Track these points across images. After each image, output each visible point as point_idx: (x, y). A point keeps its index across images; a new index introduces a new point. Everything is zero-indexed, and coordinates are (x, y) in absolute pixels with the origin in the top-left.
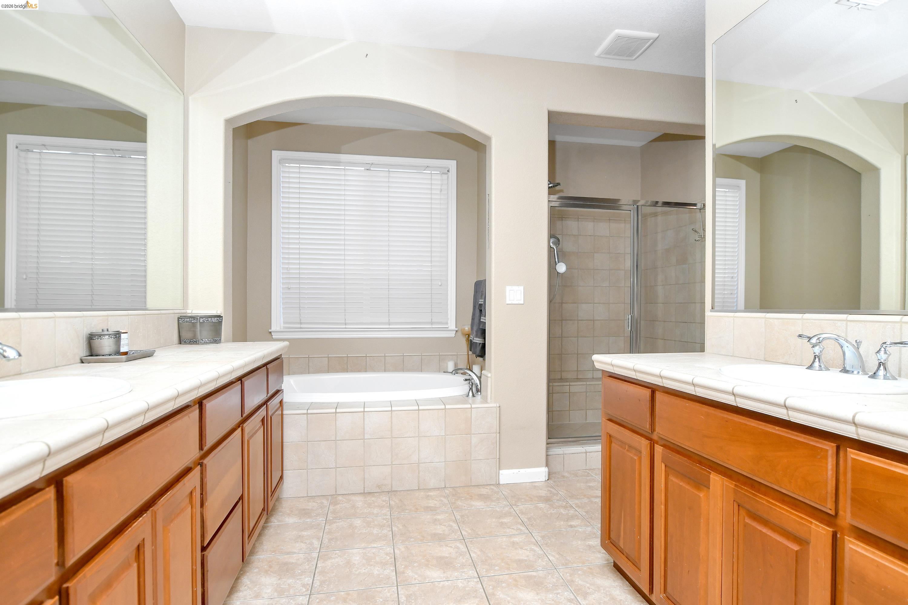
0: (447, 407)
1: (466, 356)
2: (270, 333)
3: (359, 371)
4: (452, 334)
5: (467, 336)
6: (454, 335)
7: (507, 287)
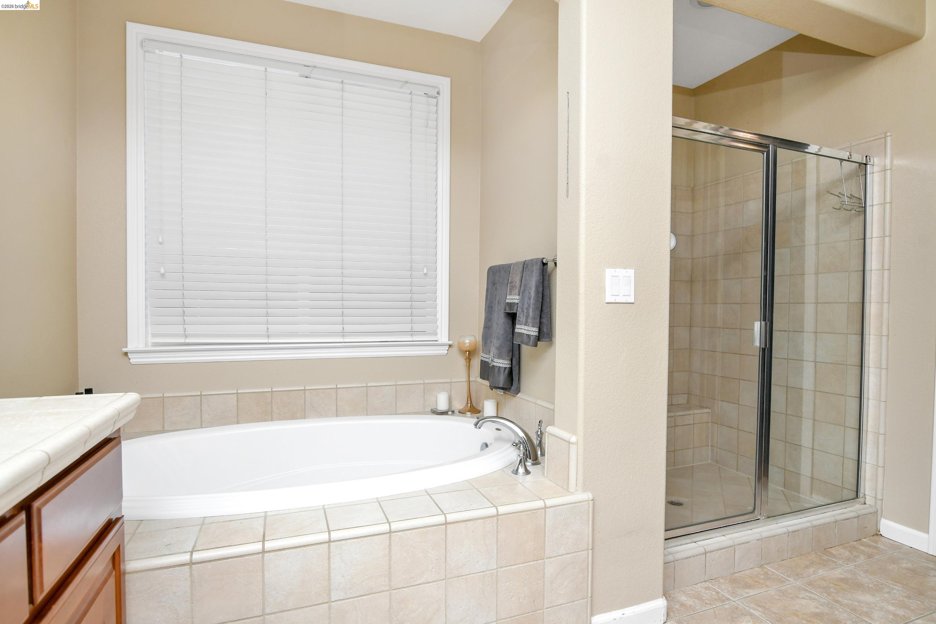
0: (502, 510)
1: (465, 385)
2: (126, 354)
3: (293, 417)
4: (443, 351)
5: (468, 352)
6: (447, 352)
7: (608, 271)
